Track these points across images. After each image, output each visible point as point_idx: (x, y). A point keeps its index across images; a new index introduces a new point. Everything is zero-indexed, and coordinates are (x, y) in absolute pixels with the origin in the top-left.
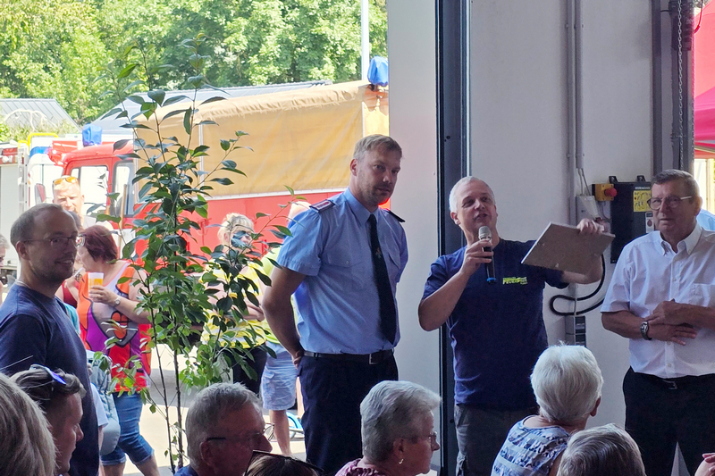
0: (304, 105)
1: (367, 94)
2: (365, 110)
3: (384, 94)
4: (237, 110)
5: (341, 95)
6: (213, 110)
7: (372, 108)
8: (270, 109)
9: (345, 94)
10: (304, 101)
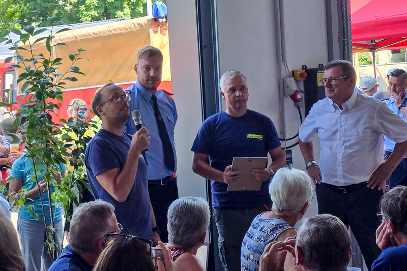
0: (115, 32)
1: (152, 24)
2: (152, 34)
3: (162, 23)
4: (75, 37)
5: (137, 26)
6: (61, 37)
7: (156, 32)
8: (95, 36)
9: (139, 24)
10: (115, 30)
